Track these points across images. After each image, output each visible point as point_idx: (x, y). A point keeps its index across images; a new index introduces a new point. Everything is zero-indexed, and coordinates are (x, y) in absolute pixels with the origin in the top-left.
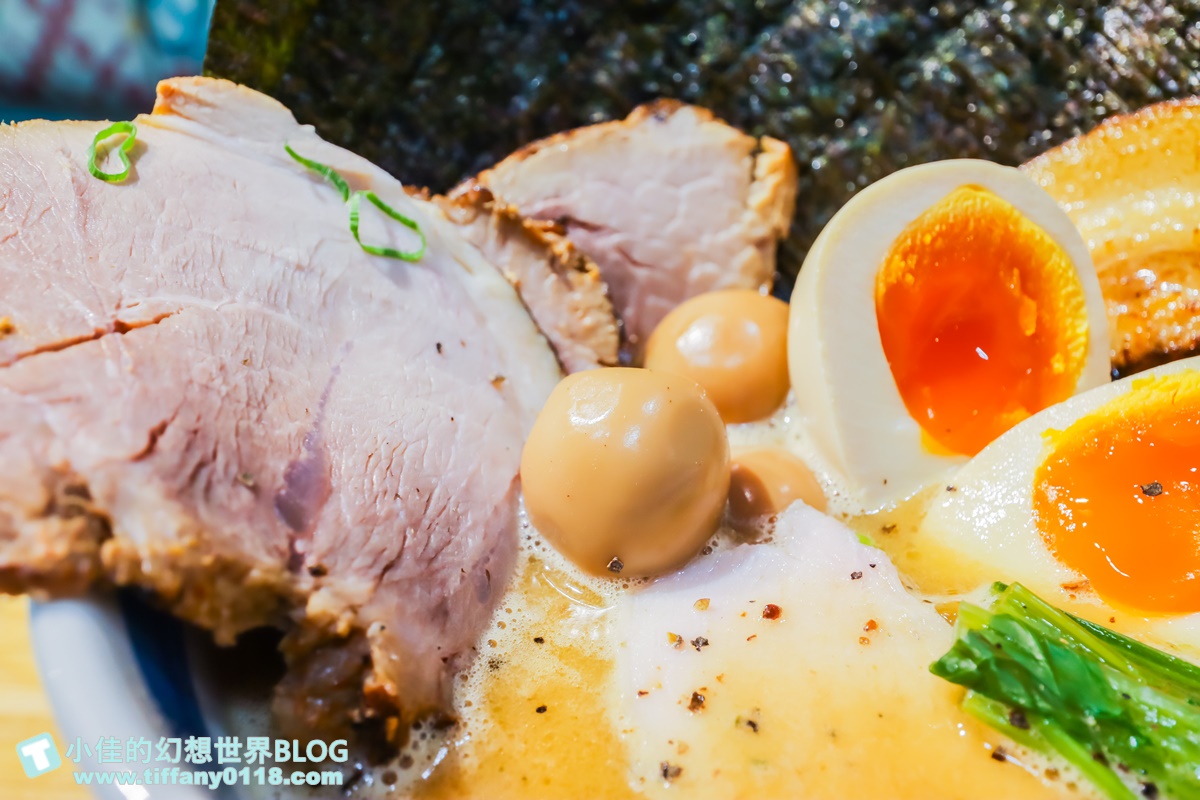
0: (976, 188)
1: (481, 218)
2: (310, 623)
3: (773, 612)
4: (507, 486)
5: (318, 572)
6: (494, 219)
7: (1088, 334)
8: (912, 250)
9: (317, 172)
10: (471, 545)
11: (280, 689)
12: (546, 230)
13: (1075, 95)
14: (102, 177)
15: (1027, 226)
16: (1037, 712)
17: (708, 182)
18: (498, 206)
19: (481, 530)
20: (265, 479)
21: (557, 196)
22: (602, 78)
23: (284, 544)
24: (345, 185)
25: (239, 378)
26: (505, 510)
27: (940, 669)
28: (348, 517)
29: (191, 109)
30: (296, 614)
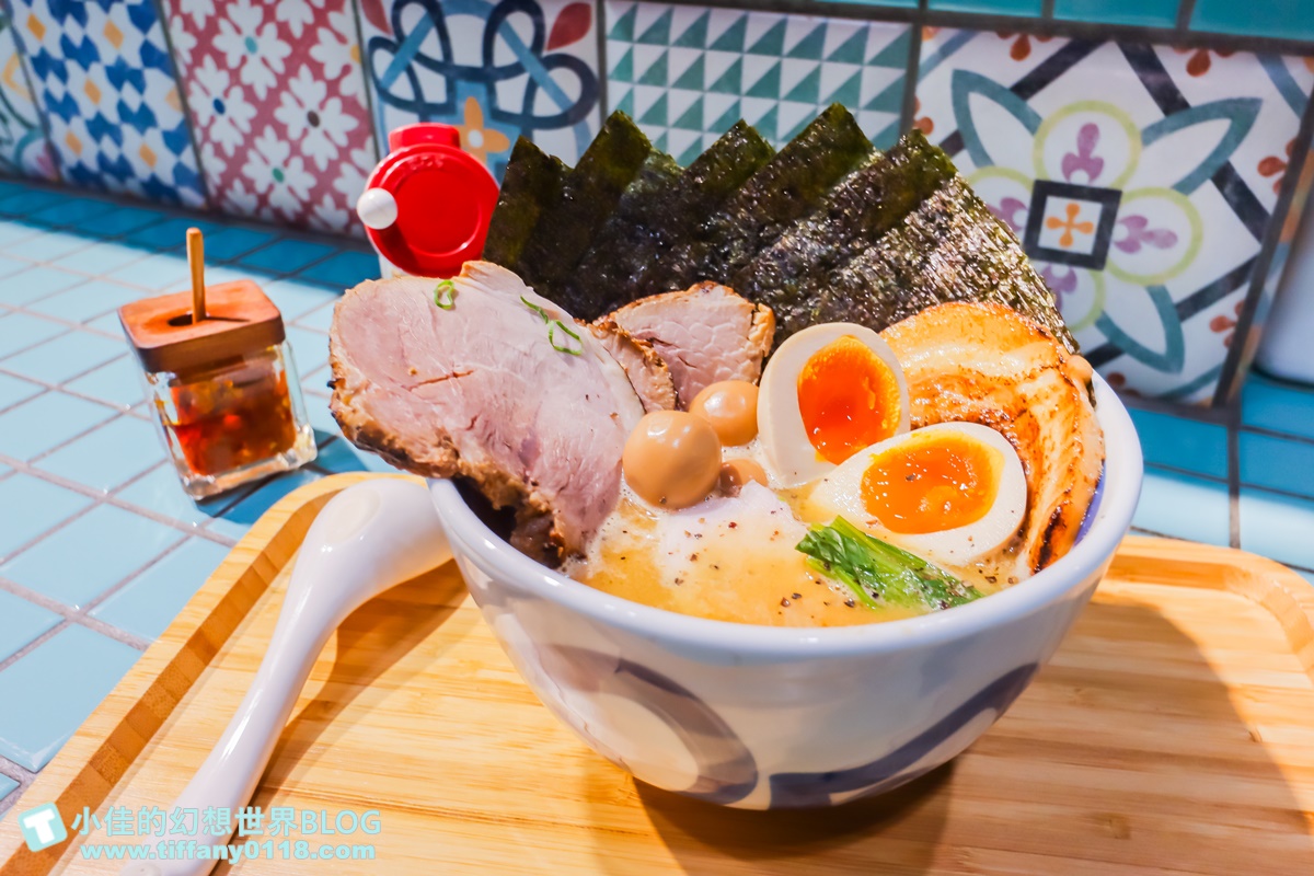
0: (851, 337)
1: (611, 336)
2: (530, 504)
3: (733, 525)
4: (615, 464)
5: (535, 484)
6: (617, 337)
7: (900, 411)
8: (817, 364)
9: (533, 309)
10: (598, 487)
11: (514, 533)
12: (642, 344)
13: (916, 294)
14: (440, 306)
15: (874, 357)
16: (834, 563)
17: (728, 325)
18: (619, 331)
19: (602, 481)
20: (514, 444)
21: (649, 327)
22: (677, 268)
23: (522, 471)
24: (546, 316)
25: (502, 401)
26: (613, 474)
27: (799, 548)
28: (547, 465)
29: (478, 276)
30: (525, 501)
